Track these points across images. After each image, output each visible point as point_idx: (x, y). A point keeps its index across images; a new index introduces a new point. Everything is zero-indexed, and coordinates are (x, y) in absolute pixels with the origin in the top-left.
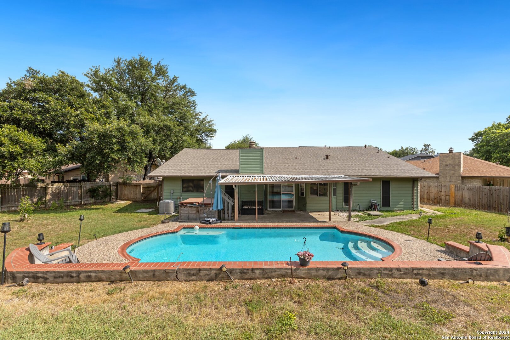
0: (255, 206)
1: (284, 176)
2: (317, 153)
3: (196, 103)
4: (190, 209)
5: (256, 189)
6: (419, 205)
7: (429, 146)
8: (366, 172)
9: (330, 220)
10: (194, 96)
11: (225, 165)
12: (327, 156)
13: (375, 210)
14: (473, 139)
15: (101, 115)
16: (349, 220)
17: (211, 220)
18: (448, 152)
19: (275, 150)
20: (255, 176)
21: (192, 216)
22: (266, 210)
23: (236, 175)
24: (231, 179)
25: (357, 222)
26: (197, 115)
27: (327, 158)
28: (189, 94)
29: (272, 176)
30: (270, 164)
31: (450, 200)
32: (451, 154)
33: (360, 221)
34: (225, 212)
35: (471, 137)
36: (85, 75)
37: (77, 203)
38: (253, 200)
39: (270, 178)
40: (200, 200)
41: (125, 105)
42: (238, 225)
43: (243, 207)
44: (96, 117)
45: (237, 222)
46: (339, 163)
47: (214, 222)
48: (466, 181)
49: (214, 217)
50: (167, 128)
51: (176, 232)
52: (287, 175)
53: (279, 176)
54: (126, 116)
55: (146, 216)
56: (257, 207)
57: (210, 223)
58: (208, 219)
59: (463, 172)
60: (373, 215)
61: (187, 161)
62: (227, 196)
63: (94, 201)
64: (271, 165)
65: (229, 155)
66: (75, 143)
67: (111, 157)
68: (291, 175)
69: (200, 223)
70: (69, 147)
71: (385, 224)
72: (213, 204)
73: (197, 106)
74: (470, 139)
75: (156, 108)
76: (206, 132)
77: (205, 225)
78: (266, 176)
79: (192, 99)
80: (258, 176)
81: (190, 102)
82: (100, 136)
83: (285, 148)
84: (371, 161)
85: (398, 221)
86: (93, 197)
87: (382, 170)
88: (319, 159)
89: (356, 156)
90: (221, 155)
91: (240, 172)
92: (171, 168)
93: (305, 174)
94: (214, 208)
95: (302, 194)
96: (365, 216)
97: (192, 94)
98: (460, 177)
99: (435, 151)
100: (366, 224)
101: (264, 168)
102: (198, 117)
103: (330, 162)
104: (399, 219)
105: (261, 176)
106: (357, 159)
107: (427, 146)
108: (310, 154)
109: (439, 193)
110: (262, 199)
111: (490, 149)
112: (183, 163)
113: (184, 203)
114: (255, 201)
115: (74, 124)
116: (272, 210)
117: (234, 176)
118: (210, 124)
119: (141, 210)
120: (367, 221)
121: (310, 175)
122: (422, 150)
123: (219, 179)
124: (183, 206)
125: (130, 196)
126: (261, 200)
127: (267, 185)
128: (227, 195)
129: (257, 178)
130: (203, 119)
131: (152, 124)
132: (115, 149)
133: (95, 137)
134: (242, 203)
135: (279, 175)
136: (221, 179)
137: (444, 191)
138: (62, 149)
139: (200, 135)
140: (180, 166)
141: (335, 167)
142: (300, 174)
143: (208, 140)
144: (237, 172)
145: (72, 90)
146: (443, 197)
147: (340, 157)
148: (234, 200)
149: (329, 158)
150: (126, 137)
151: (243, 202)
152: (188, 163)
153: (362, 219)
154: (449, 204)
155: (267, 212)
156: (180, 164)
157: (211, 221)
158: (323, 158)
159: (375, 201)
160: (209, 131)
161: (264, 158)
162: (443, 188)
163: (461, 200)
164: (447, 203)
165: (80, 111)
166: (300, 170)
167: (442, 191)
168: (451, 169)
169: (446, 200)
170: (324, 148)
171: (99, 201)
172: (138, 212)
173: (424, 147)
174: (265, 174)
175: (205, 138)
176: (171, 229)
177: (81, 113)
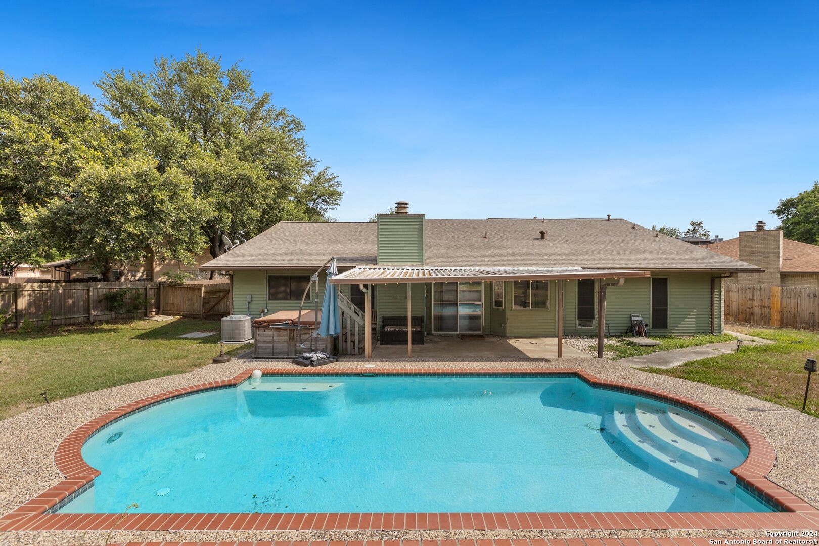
0: (407, 327)
1: (463, 268)
2: (521, 229)
3: (304, 143)
4: (275, 333)
5: (409, 293)
6: (723, 325)
7: (699, 224)
8: (622, 262)
9: (560, 356)
10: (301, 131)
11: (351, 249)
12: (543, 233)
13: (639, 334)
14: (779, 213)
15: (114, 153)
16: (600, 356)
17: (315, 356)
18: (754, 229)
19: (445, 224)
20: (408, 268)
21: (279, 347)
22: (430, 333)
23: (371, 266)
24: (360, 273)
25: (614, 359)
26: (308, 164)
27: (542, 238)
28: (291, 127)
29: (441, 268)
30: (436, 248)
31: (771, 315)
32: (761, 233)
33: (619, 357)
34: (346, 338)
35: (775, 208)
36: (97, 86)
37: (81, 320)
38: (402, 315)
39: (436, 271)
40: (293, 315)
41: (169, 139)
42: (370, 369)
43: (383, 327)
44: (105, 157)
45: (371, 359)
46: (566, 246)
47: (321, 362)
48: (789, 281)
49: (322, 351)
50: (245, 181)
51: (235, 385)
52: (470, 266)
53: (453, 268)
54: (172, 161)
55: (194, 346)
56: (410, 329)
57: (312, 363)
58: (309, 355)
59: (783, 265)
60: (642, 346)
61: (281, 242)
62: (353, 309)
63: (114, 316)
64: (438, 250)
65: (360, 231)
66: (56, 202)
67: (125, 231)
68: (478, 266)
69: (293, 362)
70: (44, 211)
71: (676, 364)
72: (319, 323)
73: (306, 149)
74: (774, 212)
75: (228, 145)
76: (324, 196)
77: (301, 367)
78: (429, 268)
79: (297, 136)
80: (413, 268)
81: (295, 141)
82: (100, 189)
83: (463, 221)
84: (625, 242)
85: (699, 358)
86: (111, 309)
87: (651, 258)
88: (528, 239)
89: (595, 234)
90: (346, 232)
91: (379, 260)
92: (247, 254)
93: (503, 265)
94: (322, 333)
95: (499, 304)
96: (624, 347)
97: (298, 125)
98: (779, 274)
99: (709, 233)
100: (638, 366)
101: (425, 254)
102: (309, 168)
103: (548, 245)
104: (696, 353)
105: (420, 268)
106: (598, 239)
107: (696, 225)
108: (509, 230)
109: (749, 302)
110: (421, 312)
111: (812, 229)
112: (273, 245)
113: (264, 321)
114: (406, 318)
115: (58, 168)
116: (440, 335)
117: (367, 268)
118: (331, 183)
119: (193, 333)
120: (636, 359)
121: (514, 266)
122: (687, 232)
123: (331, 271)
124: (262, 327)
125: (182, 307)
126: (419, 314)
127: (431, 283)
128: (353, 306)
129: (410, 271)
130: (320, 174)
131: (214, 172)
132: (133, 215)
133: (90, 190)
134: (383, 322)
135: (455, 266)
136: (336, 271)
137: (759, 298)
138: (29, 214)
139: (314, 200)
140: (266, 250)
141: (559, 253)
142: (495, 266)
143: (328, 210)
144: (373, 261)
145: (61, 105)
146: (757, 310)
147: (566, 235)
148: (364, 313)
149: (546, 236)
150: (155, 192)
151: (384, 319)
152: (283, 246)
153: (621, 354)
154: (769, 322)
155: (432, 338)
156: (266, 247)
157: (315, 359)
158: (535, 237)
159: (638, 317)
160: (329, 193)
161: (424, 236)
162: (757, 293)
163: (795, 316)
164: (765, 320)
165: (72, 144)
166: (494, 257)
167: (755, 298)
168: (761, 259)
169: (763, 316)
170: (533, 221)
171: (124, 316)
172: (185, 338)
173: (691, 227)
174: (427, 266)
175: (323, 206)
176: (223, 379)
177: (74, 147)
